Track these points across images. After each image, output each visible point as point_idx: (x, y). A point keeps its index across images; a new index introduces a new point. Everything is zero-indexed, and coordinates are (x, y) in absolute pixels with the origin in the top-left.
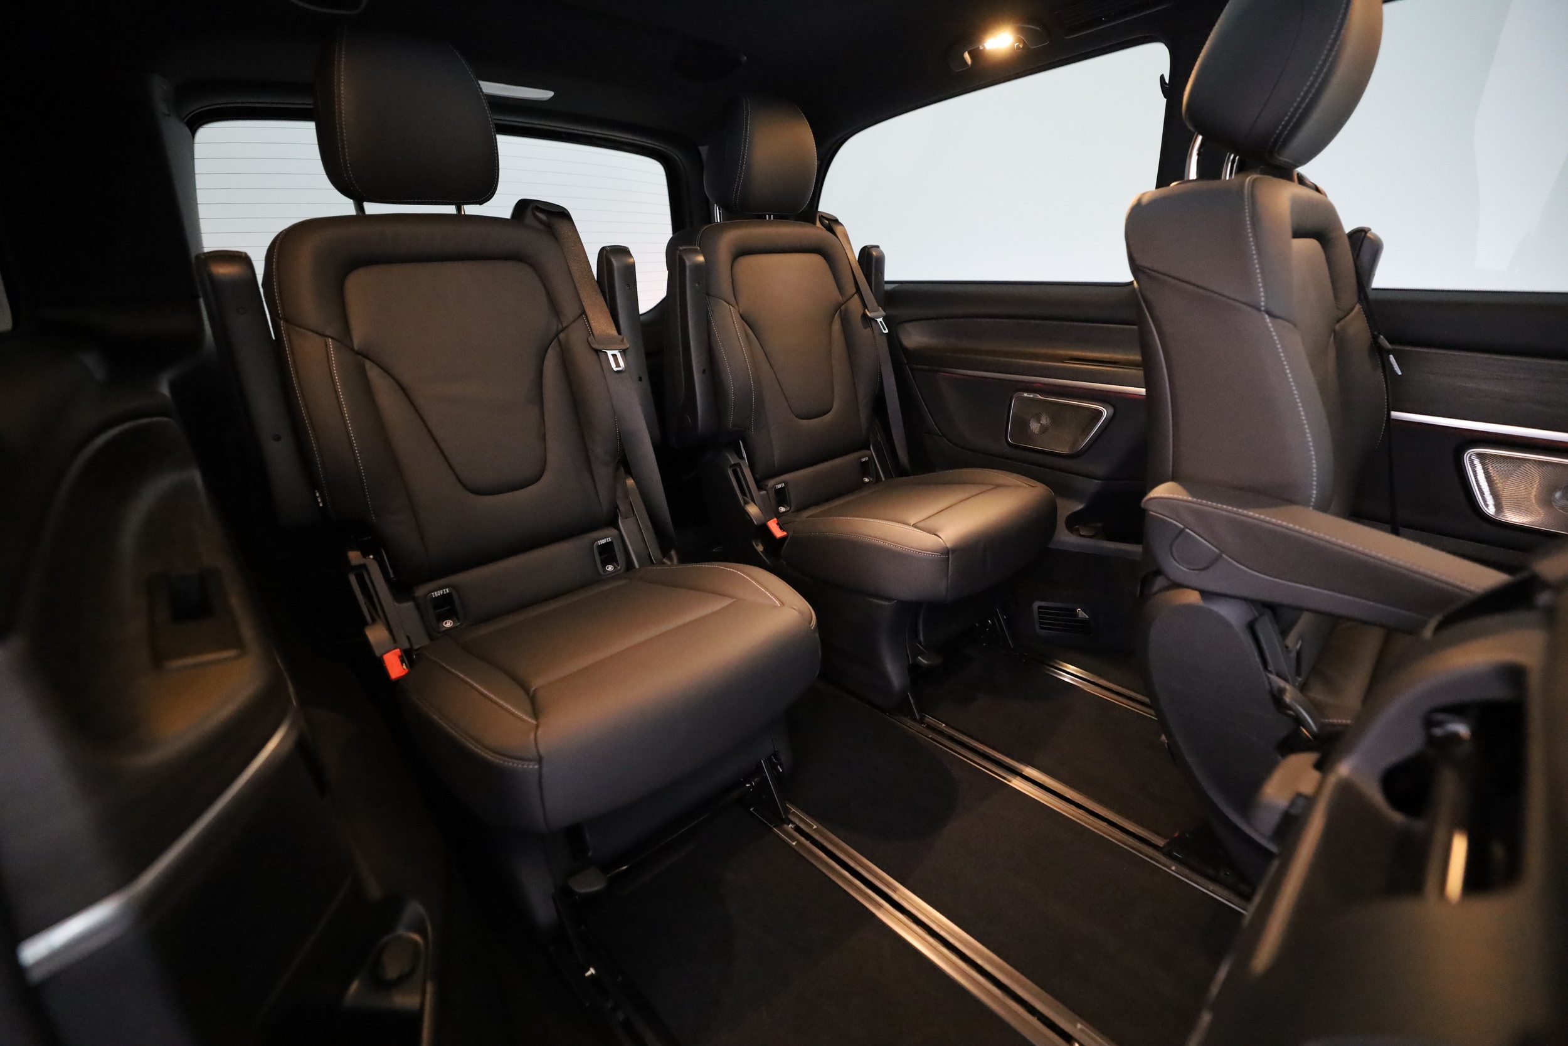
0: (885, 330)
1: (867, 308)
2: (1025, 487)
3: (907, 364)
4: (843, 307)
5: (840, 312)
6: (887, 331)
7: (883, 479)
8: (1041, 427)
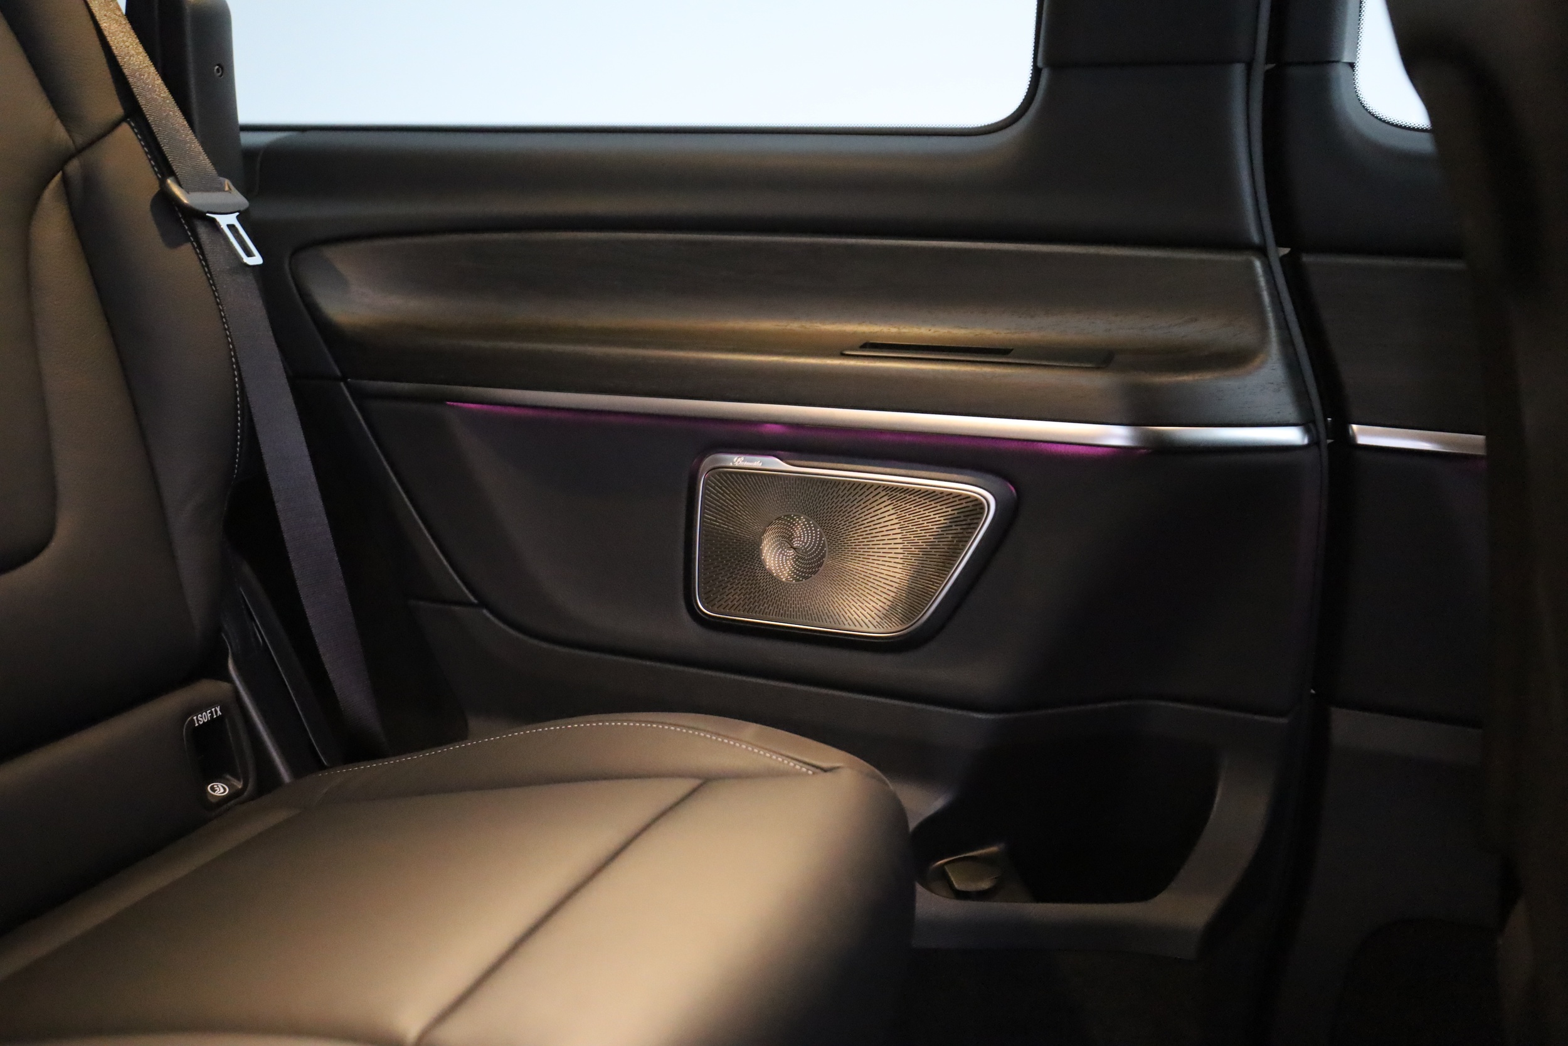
0: (249, 254)
1: (172, 173)
2: (798, 774)
3: (344, 379)
4: (73, 166)
5: (65, 180)
6: (257, 260)
7: (285, 776)
8: (797, 559)
